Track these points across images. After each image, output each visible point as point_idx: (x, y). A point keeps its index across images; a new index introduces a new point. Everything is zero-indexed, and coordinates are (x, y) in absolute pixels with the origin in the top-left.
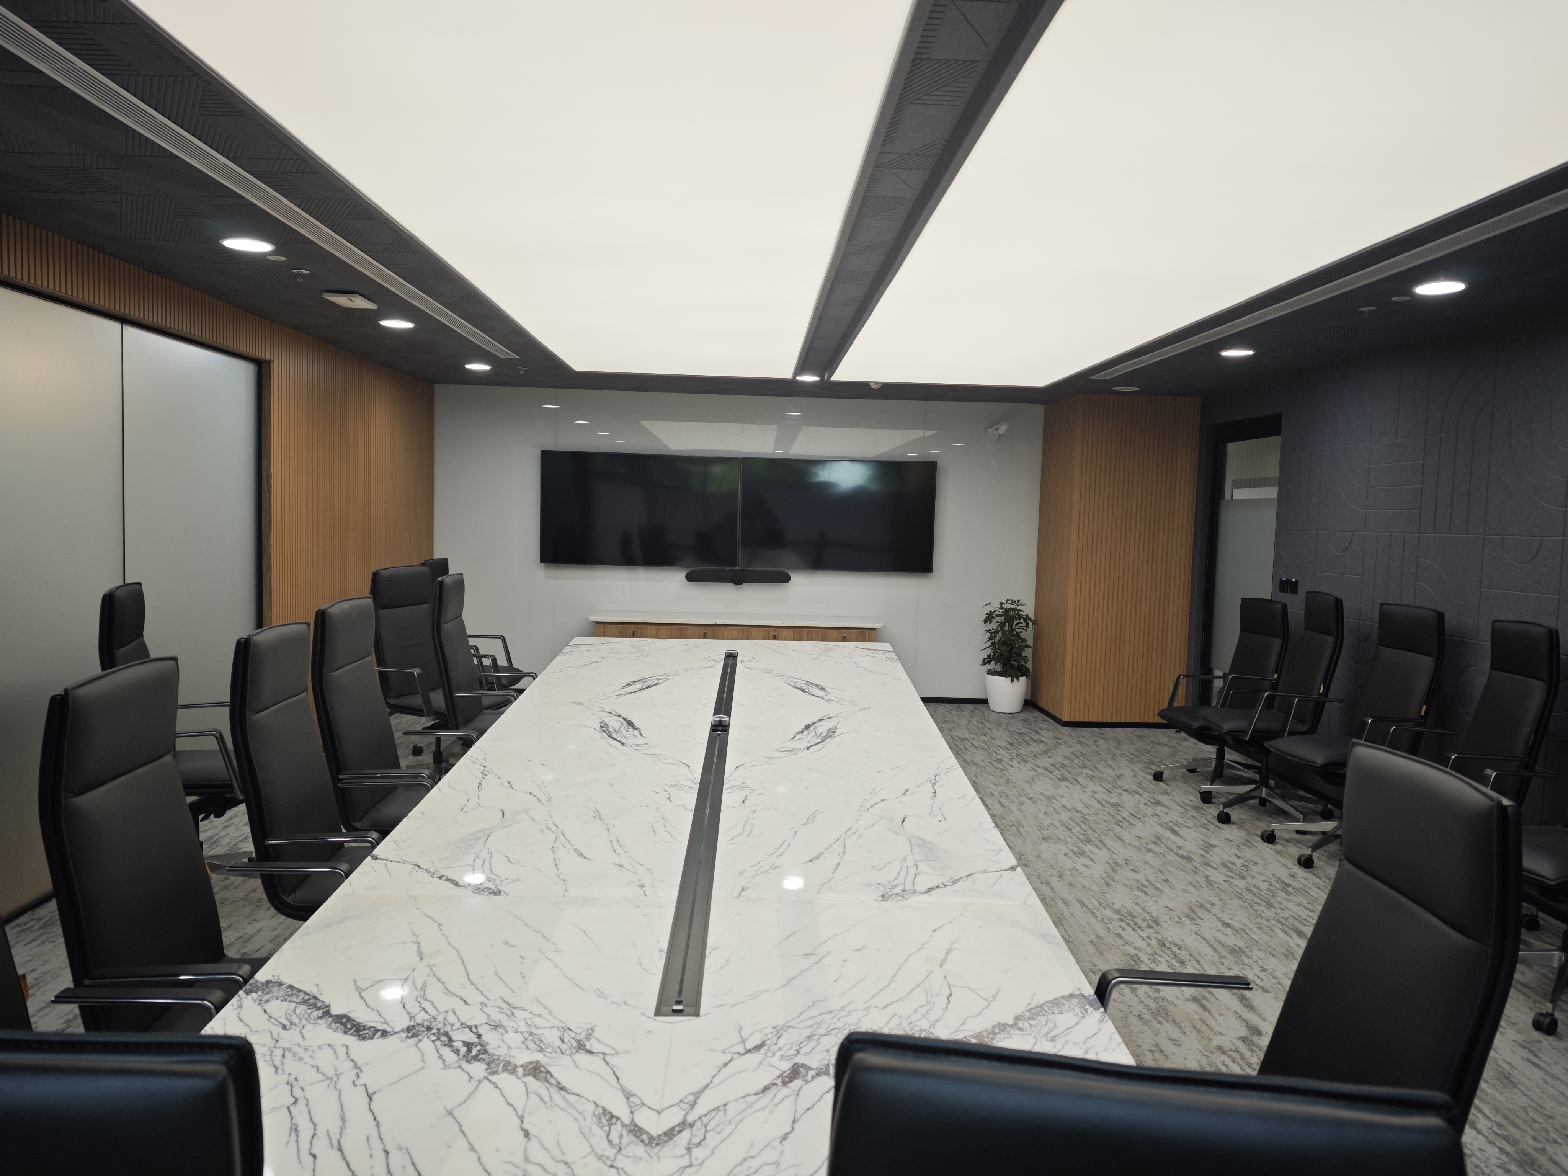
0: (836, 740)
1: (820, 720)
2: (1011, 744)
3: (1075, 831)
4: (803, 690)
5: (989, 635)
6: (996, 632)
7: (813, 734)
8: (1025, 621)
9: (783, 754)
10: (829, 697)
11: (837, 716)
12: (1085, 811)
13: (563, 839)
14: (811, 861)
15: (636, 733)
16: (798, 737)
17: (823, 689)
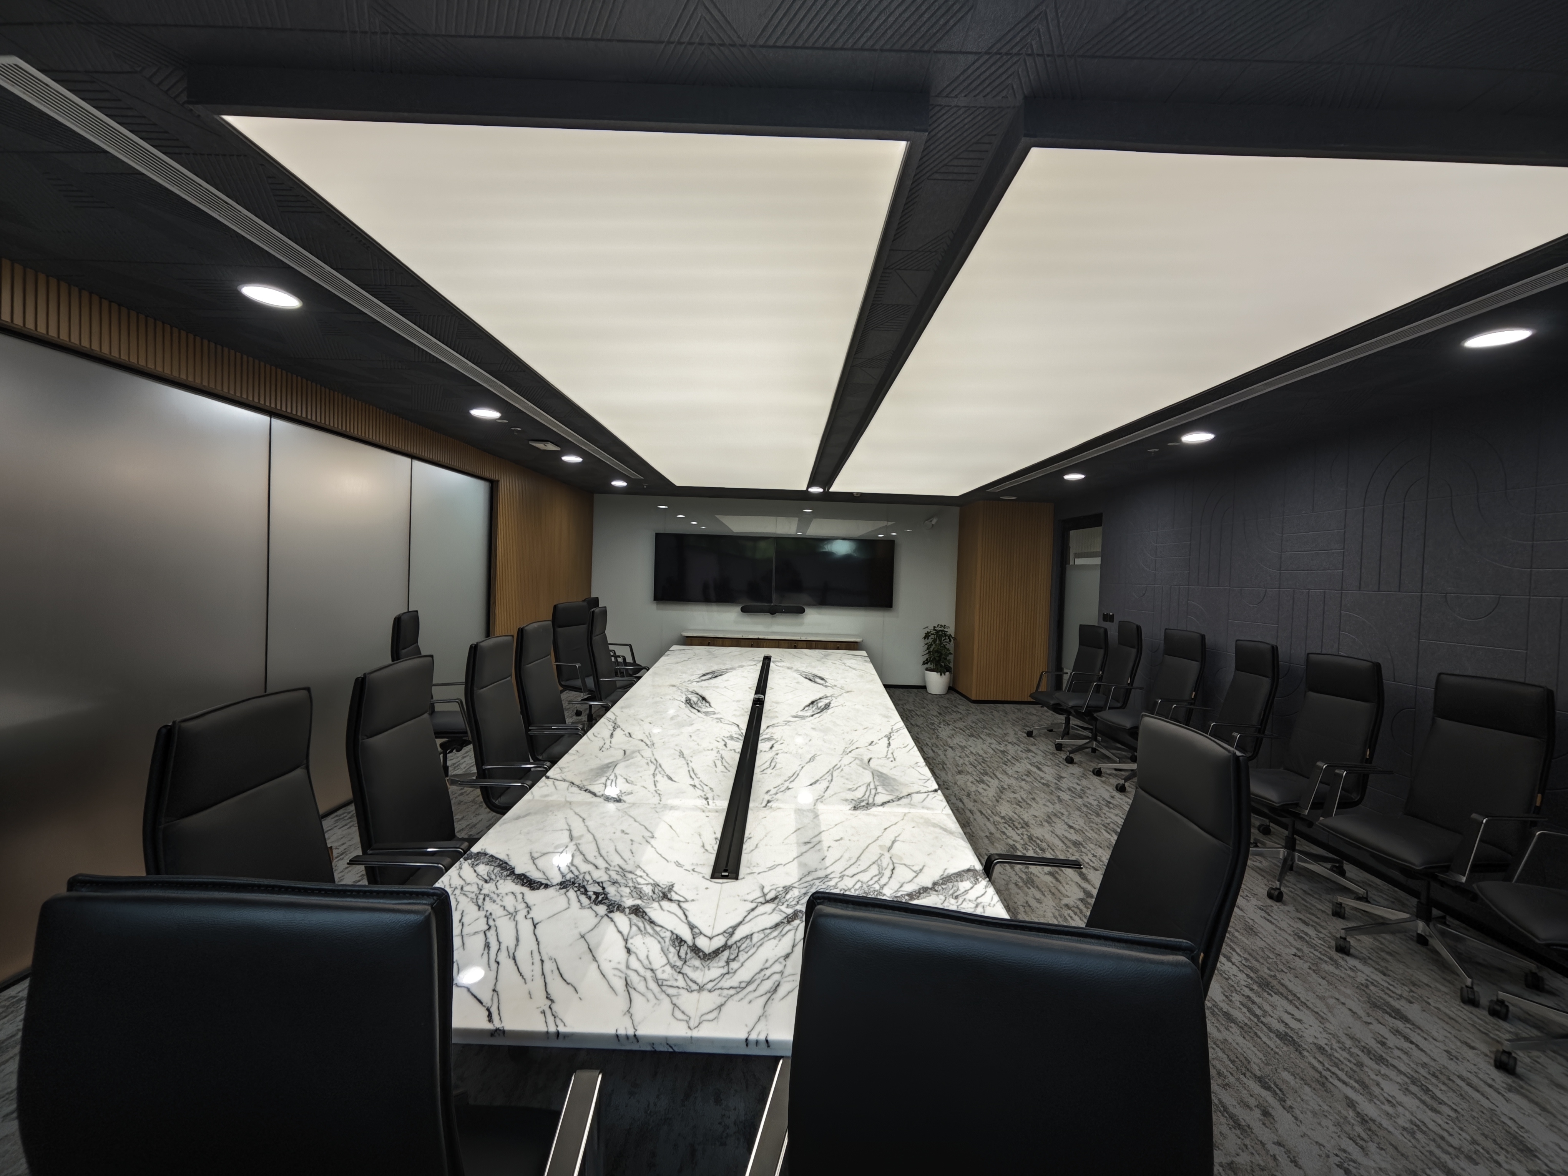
0: (830, 711)
1: (820, 699)
2: (940, 714)
3: (978, 768)
4: (810, 680)
5: (927, 646)
6: (931, 645)
7: (815, 707)
8: (949, 638)
9: (796, 719)
10: (827, 684)
11: (831, 696)
12: (984, 755)
13: (660, 769)
14: (811, 785)
15: (707, 704)
16: (807, 708)
17: (822, 679)
